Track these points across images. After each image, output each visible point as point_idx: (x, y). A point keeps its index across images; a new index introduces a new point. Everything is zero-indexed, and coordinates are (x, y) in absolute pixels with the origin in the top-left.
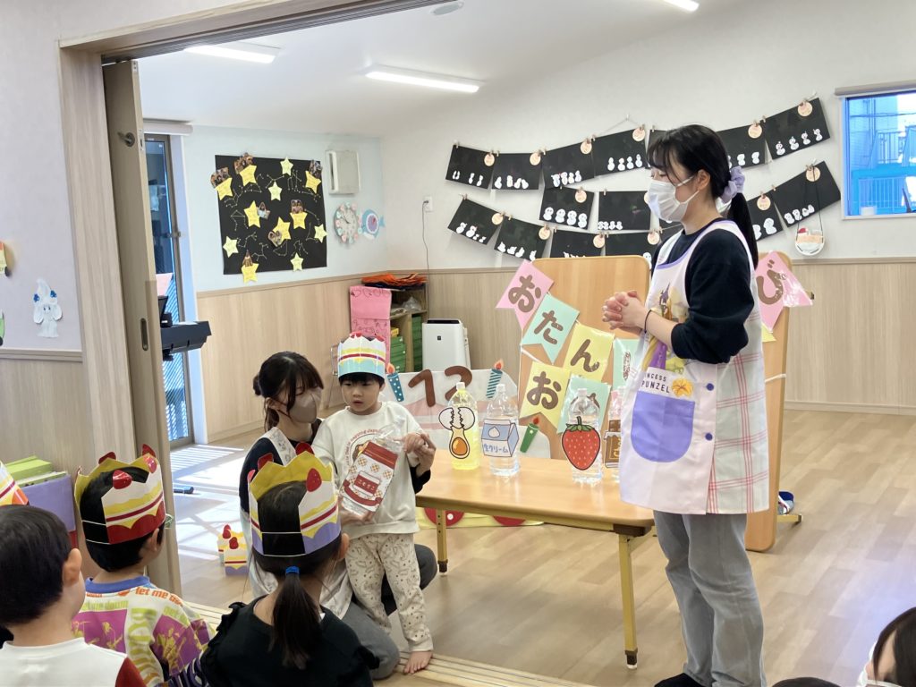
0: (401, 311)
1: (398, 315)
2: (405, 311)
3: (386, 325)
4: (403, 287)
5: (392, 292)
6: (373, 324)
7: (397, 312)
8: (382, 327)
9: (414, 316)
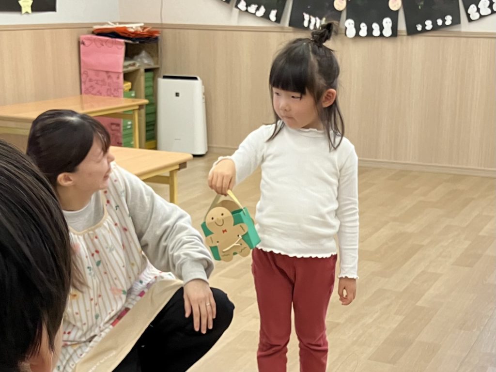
0: (134, 65)
1: (131, 68)
2: (138, 64)
3: (118, 78)
4: (137, 39)
5: (126, 44)
6: (105, 76)
7: (130, 65)
8: (115, 80)
9: (147, 70)
